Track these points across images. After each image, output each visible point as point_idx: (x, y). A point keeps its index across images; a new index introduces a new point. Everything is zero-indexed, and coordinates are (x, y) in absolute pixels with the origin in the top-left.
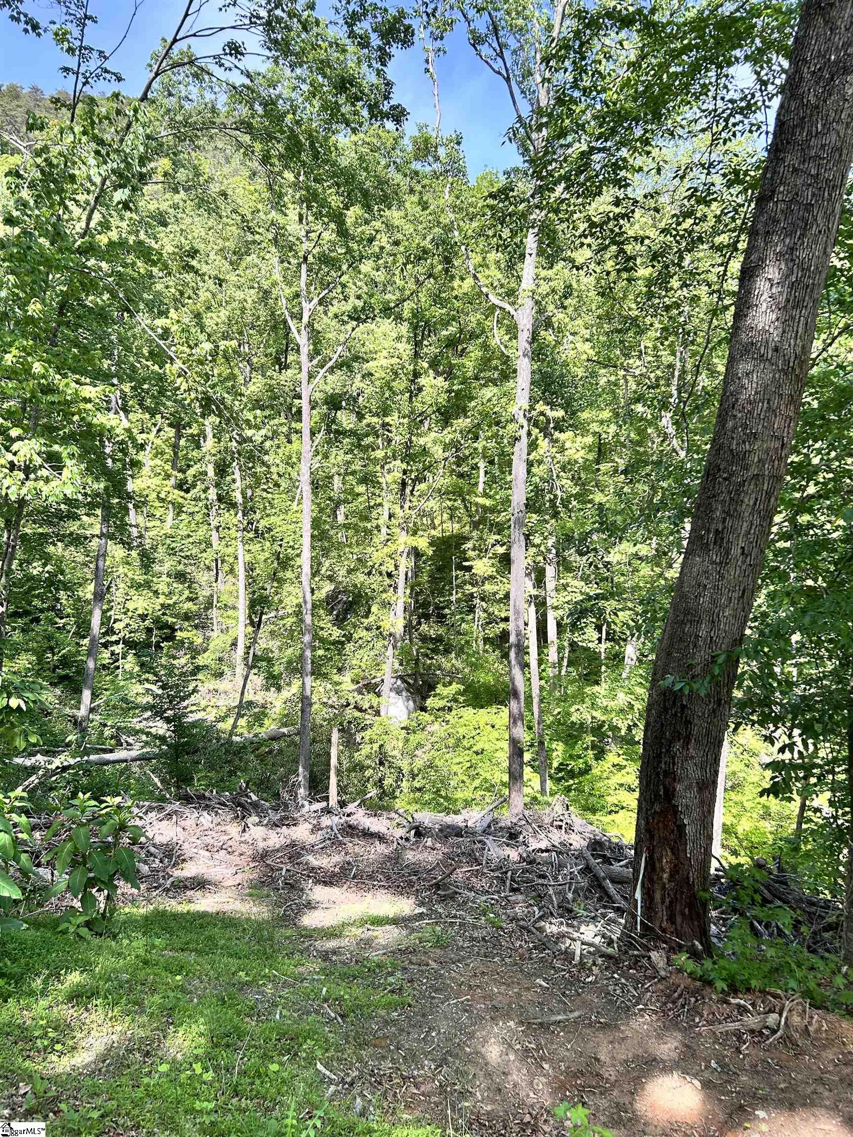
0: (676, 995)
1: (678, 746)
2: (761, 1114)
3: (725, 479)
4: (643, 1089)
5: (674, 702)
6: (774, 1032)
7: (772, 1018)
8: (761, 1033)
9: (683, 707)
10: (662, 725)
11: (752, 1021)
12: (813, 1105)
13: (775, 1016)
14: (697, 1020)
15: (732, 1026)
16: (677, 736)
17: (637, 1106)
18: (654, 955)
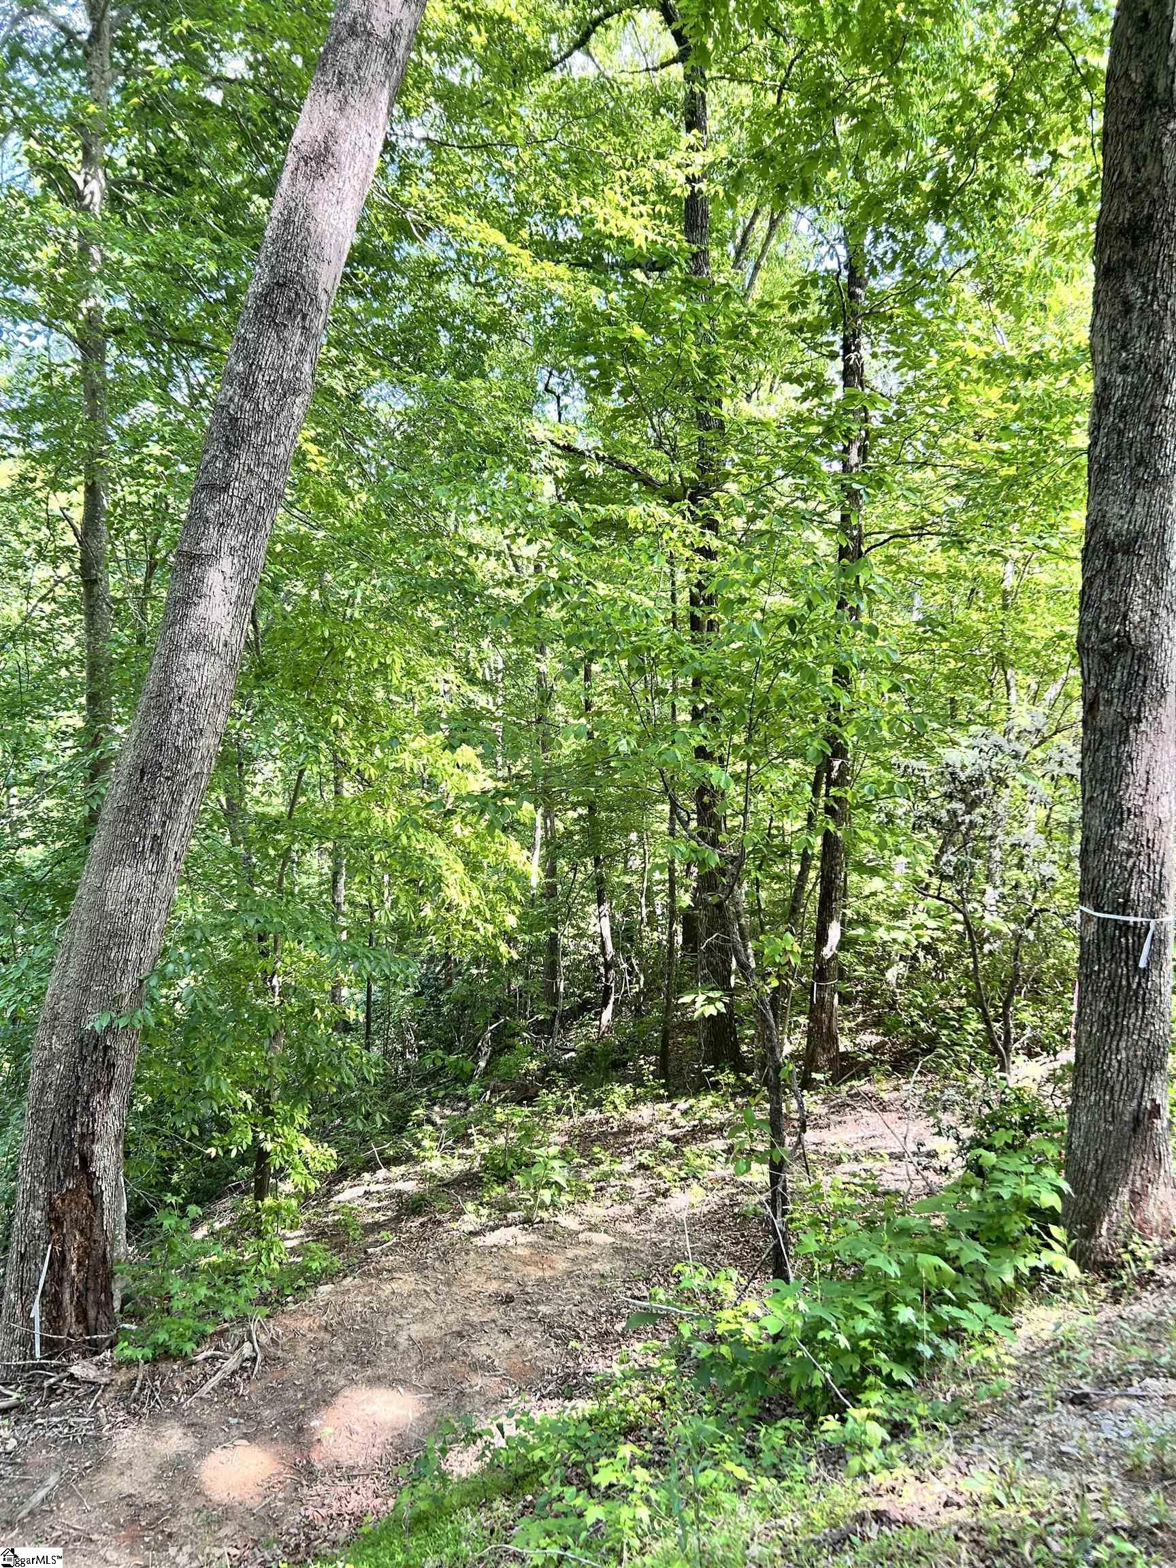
0: (136, 1390)
1: (97, 1097)
2: (315, 1423)
3: (168, 778)
4: (202, 1483)
5: (95, 1047)
6: (254, 1360)
7: (247, 1349)
8: (243, 1368)
9: (106, 1048)
10: (78, 1078)
11: (231, 1364)
12: (335, 1394)
13: (247, 1344)
14: (175, 1398)
15: (214, 1382)
16: (97, 1086)
17: (216, 1498)
18: (75, 1370)
